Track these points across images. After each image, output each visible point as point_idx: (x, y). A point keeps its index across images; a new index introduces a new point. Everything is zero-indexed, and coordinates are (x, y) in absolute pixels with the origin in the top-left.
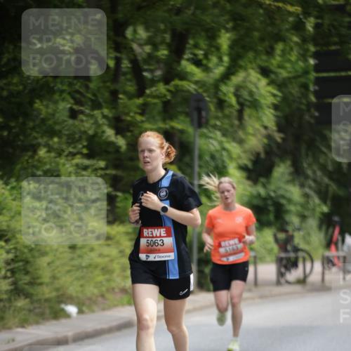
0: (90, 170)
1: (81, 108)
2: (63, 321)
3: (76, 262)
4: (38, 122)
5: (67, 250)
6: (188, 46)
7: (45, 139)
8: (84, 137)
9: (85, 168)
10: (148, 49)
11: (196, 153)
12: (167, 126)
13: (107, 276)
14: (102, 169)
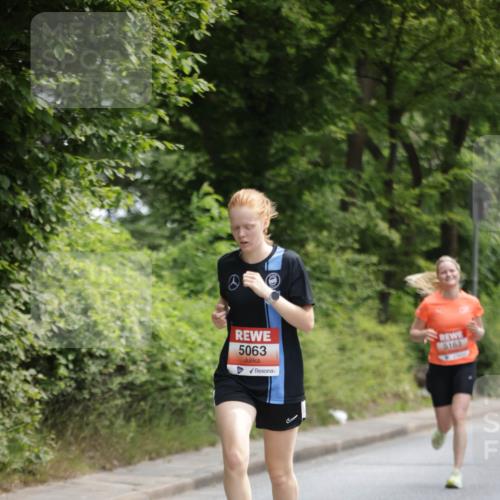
0: (361, 266)
1: (354, 200)
2: (332, 428)
3: (344, 365)
4: (307, 214)
5: (336, 351)
6: (468, 133)
7: (314, 233)
8: (355, 231)
9: (356, 264)
10: (425, 136)
11: (476, 247)
12: (446, 218)
13: (379, 380)
14: (374, 264)
